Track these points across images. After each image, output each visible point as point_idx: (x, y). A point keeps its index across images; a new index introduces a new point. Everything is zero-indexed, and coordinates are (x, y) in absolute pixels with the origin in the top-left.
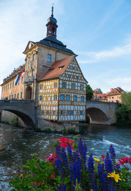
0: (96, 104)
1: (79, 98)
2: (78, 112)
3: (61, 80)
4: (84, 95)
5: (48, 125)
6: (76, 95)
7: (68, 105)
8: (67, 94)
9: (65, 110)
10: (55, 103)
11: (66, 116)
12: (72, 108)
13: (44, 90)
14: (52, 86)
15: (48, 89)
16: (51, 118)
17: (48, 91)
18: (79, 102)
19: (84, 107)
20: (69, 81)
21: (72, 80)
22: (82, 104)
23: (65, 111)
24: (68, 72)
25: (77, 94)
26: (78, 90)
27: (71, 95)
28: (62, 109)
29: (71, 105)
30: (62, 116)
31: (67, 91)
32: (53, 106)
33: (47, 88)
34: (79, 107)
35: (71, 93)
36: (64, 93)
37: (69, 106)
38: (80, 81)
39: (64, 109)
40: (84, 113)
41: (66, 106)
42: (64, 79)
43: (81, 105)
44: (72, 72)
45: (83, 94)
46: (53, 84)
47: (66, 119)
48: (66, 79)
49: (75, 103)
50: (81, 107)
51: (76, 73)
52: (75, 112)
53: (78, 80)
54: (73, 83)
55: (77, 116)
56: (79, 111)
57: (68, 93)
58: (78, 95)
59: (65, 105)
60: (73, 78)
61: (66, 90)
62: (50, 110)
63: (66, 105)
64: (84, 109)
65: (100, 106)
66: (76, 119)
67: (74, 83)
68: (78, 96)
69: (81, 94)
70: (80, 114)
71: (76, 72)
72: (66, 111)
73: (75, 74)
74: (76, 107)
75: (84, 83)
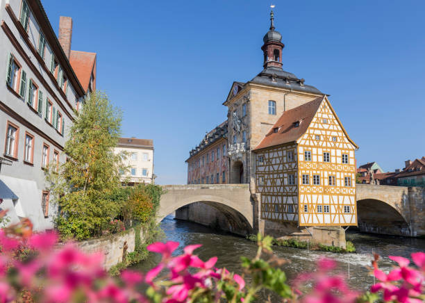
0: (375, 191)
1: (340, 179)
2: (339, 207)
3: (302, 146)
4: (352, 173)
5: (279, 231)
6: (334, 173)
7: (318, 193)
8: (314, 172)
9: (312, 204)
10: (291, 189)
11: (314, 216)
12: (327, 199)
13: (267, 167)
14: (283, 159)
15: (276, 164)
16: (285, 218)
17: (276, 167)
18: (341, 187)
19: (353, 199)
20: (318, 147)
21: (324, 145)
22: (348, 191)
23: (312, 207)
24: (315, 129)
25: (337, 171)
26: (336, 164)
27: (323, 174)
28: (306, 202)
29: (325, 193)
30: (306, 216)
31: (314, 166)
32: (287, 196)
33: (273, 163)
34: (341, 198)
35: (324, 170)
36: (308, 172)
37: (320, 196)
38: (341, 146)
39: (310, 202)
40: (354, 209)
41: (315, 197)
42: (307, 143)
43: (344, 193)
44: (323, 129)
45: (348, 172)
46: (285, 154)
47: (315, 221)
48: (312, 144)
49: (332, 190)
50: (347, 198)
51: (331, 131)
52: (332, 207)
53: (337, 145)
54: (325, 150)
55: (337, 215)
56: (341, 206)
57: (318, 169)
58: (338, 174)
59: (312, 193)
60: (326, 140)
61: (311, 166)
62: (280, 202)
63: (315, 194)
64: (354, 202)
65: (386, 196)
66: (336, 222)
67: (329, 150)
68: (338, 176)
69: (344, 172)
70: (343, 212)
71: (331, 128)
72: (314, 206)
73: (328, 133)
74: (335, 198)
75: (349, 149)
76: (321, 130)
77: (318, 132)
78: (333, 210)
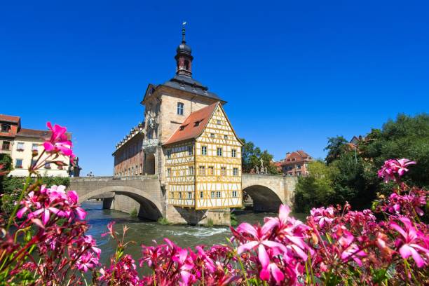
1: (230, 170)
2: (228, 193)
3: (200, 142)
4: (239, 165)
6: (225, 165)
7: (212, 182)
8: (209, 164)
9: (207, 191)
10: (190, 179)
11: (209, 201)
12: (218, 187)
13: (174, 160)
14: (185, 153)
15: (180, 158)
16: (186, 204)
17: (180, 160)
18: (230, 177)
19: (239, 185)
20: (213, 143)
21: (218, 142)
22: (235, 179)
23: (207, 193)
24: (210, 128)
25: (227, 163)
26: (227, 158)
27: (217, 166)
28: (202, 189)
29: (218, 181)
30: (202, 201)
31: (209, 160)
32: (188, 185)
34: (230, 185)
35: (217, 163)
36: (204, 164)
37: (214, 184)
38: (231, 143)
39: (205, 189)
40: (239, 194)
41: (209, 185)
42: (204, 140)
43: (233, 181)
44: (217, 129)
45: (236, 164)
46: (186, 149)
47: (209, 205)
48: (208, 141)
49: (223, 179)
50: (235, 185)
51: (223, 130)
52: (223, 193)
53: (228, 142)
54: (218, 146)
55: (227, 199)
56: (230, 192)
57: (212, 162)
58: (228, 165)
59: (206, 182)
60: (220, 138)
61: (207, 159)
62: (183, 190)
63: (209, 182)
64: (239, 188)
65: (268, 182)
66: (226, 204)
67: (221, 146)
68: (228, 168)
69: (233, 164)
70: (232, 196)
71: (224, 128)
72: (209, 193)
73: (221, 132)
74: (226, 185)
75: (237, 146)
76: (215, 129)
77: (213, 131)
78: (223, 195)
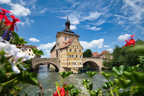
1: (79, 56)
3: (69, 48)
4: (82, 54)
6: (77, 55)
8: (72, 54)
10: (66, 59)
11: (72, 65)
12: (75, 61)
14: (65, 51)
17: (64, 53)
18: (79, 58)
19: (82, 61)
21: (75, 48)
22: (81, 59)
23: (71, 63)
24: (73, 44)
26: (78, 52)
28: (70, 62)
30: (69, 65)
34: (79, 61)
35: (74, 54)
36: (70, 54)
37: (73, 60)
38: (79, 48)
40: (82, 64)
44: (75, 44)
47: (72, 67)
48: (72, 47)
49: (77, 59)
51: (77, 44)
53: (78, 48)
59: (71, 60)
60: (75, 46)
66: (78, 67)
68: (78, 55)
69: (80, 54)
70: (79, 64)
75: (81, 49)
76: (74, 44)
77: (73, 45)
78: (77, 64)
